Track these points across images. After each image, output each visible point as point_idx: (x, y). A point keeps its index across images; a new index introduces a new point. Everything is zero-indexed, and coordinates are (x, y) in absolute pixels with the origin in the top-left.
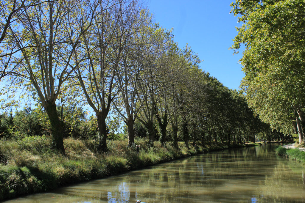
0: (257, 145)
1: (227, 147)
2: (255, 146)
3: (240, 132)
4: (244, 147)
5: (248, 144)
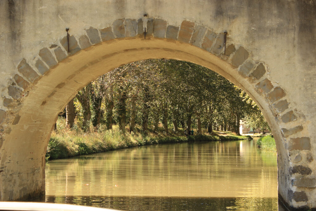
0: (242, 139)
1: (185, 138)
2: (237, 139)
3: (211, 111)
4: (216, 140)
5: (225, 136)
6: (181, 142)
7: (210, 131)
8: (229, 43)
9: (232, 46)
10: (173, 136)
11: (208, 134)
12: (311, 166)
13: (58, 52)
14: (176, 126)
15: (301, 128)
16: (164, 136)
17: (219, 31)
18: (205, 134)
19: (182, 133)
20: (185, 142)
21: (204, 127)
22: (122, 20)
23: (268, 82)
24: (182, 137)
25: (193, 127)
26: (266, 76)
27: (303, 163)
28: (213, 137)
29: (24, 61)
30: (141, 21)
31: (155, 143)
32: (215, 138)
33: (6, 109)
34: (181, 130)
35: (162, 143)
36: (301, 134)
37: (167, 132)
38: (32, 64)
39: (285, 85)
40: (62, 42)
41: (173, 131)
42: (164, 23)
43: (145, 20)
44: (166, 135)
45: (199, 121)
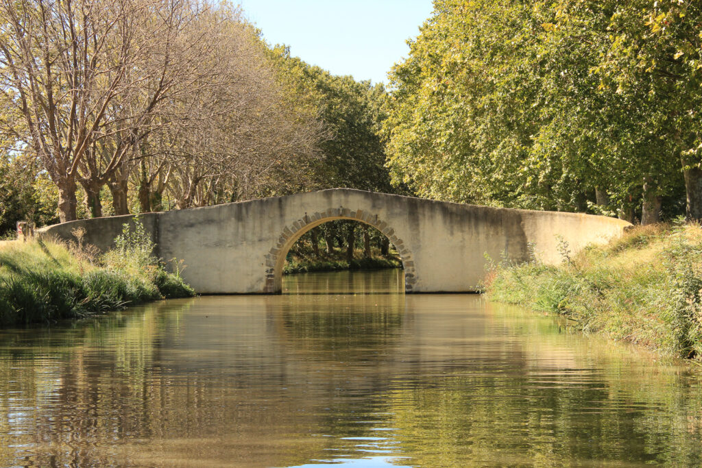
6: (339, 269)
7: (385, 251)
8: (378, 219)
9: (380, 221)
10: (327, 260)
11: (380, 258)
12: (414, 273)
13: (302, 223)
14: (331, 245)
15: (409, 257)
16: (312, 260)
17: (374, 214)
18: (377, 257)
19: (341, 256)
20: (346, 269)
21: (375, 245)
22: (330, 209)
23: (395, 237)
24: (340, 262)
25: (357, 245)
26: (395, 234)
27: (410, 272)
28: (388, 263)
29: (286, 227)
30: (339, 209)
31: (303, 271)
32: (392, 264)
33: (278, 249)
34: (338, 252)
35: (312, 270)
36: (409, 260)
37: (317, 255)
38: (290, 228)
39: (403, 238)
40: (304, 218)
41: (326, 252)
42: (349, 210)
43: (341, 209)
44: (315, 259)
45: (367, 237)
